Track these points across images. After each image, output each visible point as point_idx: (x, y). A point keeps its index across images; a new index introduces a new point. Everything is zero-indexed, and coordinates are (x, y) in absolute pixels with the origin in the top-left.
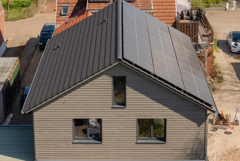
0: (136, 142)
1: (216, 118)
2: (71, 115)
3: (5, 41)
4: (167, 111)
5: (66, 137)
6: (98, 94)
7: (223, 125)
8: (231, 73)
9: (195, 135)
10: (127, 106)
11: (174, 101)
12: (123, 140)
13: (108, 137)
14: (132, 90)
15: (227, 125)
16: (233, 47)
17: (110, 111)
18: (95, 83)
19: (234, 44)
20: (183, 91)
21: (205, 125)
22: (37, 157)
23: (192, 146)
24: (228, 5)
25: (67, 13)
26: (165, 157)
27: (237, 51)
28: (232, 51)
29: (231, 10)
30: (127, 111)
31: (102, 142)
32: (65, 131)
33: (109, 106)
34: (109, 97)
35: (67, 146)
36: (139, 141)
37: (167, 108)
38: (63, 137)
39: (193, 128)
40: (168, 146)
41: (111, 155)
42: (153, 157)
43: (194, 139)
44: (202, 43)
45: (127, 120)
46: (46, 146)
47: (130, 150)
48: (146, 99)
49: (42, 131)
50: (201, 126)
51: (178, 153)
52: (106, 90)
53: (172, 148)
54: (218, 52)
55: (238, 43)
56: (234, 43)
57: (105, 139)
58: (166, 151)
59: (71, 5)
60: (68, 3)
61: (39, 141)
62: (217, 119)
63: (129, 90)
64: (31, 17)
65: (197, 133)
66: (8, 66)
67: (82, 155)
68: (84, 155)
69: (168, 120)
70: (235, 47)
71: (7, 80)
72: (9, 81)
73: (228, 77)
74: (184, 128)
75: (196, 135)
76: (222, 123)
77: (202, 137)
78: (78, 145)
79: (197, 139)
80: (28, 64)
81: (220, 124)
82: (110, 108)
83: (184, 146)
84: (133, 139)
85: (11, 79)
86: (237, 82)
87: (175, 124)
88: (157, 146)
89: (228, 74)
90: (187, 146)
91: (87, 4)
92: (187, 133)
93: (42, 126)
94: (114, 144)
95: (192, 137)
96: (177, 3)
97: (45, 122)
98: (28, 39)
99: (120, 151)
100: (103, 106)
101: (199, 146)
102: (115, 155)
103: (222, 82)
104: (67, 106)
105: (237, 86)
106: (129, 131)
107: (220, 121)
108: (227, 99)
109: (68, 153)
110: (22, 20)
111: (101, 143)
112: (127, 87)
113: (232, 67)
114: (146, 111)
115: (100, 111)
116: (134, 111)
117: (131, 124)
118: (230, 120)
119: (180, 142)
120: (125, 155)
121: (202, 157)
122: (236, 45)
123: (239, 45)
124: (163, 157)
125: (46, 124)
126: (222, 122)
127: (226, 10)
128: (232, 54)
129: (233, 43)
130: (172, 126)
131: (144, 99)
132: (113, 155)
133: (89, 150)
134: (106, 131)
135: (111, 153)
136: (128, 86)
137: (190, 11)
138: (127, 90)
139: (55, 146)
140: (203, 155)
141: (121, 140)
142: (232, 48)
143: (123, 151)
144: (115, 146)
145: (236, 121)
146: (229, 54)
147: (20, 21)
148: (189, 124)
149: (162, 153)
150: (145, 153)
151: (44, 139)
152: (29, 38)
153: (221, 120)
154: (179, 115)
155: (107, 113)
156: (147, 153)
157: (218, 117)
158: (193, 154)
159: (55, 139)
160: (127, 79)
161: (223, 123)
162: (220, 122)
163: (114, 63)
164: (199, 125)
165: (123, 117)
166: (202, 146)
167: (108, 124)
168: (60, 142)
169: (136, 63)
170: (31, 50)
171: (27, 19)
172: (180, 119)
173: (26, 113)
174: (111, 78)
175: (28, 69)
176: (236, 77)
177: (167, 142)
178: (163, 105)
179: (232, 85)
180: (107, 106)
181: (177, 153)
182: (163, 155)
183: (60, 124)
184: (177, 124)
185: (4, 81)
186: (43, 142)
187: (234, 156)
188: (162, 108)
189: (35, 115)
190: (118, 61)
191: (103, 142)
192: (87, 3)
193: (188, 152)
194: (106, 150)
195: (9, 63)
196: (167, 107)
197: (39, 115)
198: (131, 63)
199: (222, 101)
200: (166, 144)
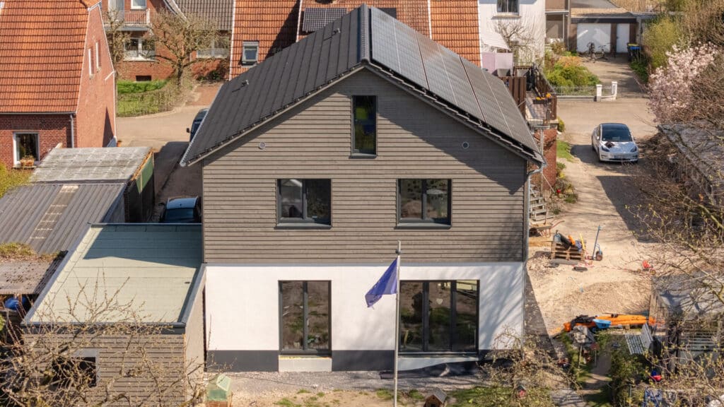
0: (394, 225)
1: (558, 245)
2: (274, 172)
3: (115, 140)
4: (452, 163)
5: (263, 216)
6: (325, 131)
7: (571, 258)
8: (596, 190)
9: (504, 211)
10: (379, 154)
11: (465, 145)
12: (371, 220)
13: (343, 216)
14: (389, 122)
15: (579, 259)
16: (603, 149)
17: (347, 163)
18: (320, 108)
19: (606, 145)
20: (482, 122)
21: (523, 192)
22: (206, 256)
23: (499, 234)
24: (601, 88)
25: (254, 58)
26: (450, 256)
27: (610, 157)
28: (601, 159)
29: (607, 99)
30: (379, 163)
31: (330, 224)
32: (262, 203)
33: (345, 154)
34: (345, 136)
35: (263, 234)
36: (399, 225)
37: (454, 159)
38: (258, 216)
39: (501, 198)
40: (456, 233)
41: (348, 252)
42: (427, 256)
43: (503, 220)
44: (532, 120)
45: (378, 181)
46: (225, 234)
47: (384, 242)
48: (413, 140)
49: (217, 203)
50: (516, 194)
51: (475, 247)
52: (340, 122)
53: (463, 238)
54: (572, 162)
55: (614, 143)
56: (605, 142)
57: (337, 220)
58: (451, 242)
59: (262, 44)
60: (257, 41)
61: (212, 225)
62: (559, 247)
63: (382, 122)
64: (167, 110)
65: (509, 207)
66: (131, 158)
67: (292, 251)
68: (296, 252)
69: (454, 181)
70: (607, 151)
71: (132, 176)
72: (135, 180)
73: (589, 196)
74: (485, 198)
75: (508, 212)
76: (568, 256)
77: (519, 216)
78: (285, 233)
79: (509, 220)
80: (168, 180)
81: (564, 258)
82: (347, 158)
83: (484, 233)
84: (389, 220)
85: (139, 179)
86: (606, 204)
87: (468, 189)
88: (435, 234)
89: (589, 192)
90: (490, 233)
91: (298, 36)
92: (490, 207)
93: (219, 194)
94: (354, 229)
95: (501, 216)
96: (482, 42)
97: (224, 185)
98: (164, 143)
99: (363, 243)
100: (332, 154)
101: (513, 233)
102: (355, 251)
103: (574, 202)
104: (267, 154)
105: (605, 209)
106: (382, 203)
107: (564, 252)
108: (583, 225)
109: (267, 247)
110: (147, 116)
111: (329, 228)
112: (379, 117)
113: (598, 183)
114: (413, 163)
115: (328, 163)
116: (392, 163)
117: (385, 190)
118: (584, 248)
119: (477, 225)
120: (374, 251)
121: (518, 256)
122: (609, 146)
123: (615, 147)
124: (445, 256)
125: (226, 189)
126: (568, 252)
127: (595, 99)
128: (601, 165)
129: (603, 143)
130: (461, 194)
131: (409, 140)
132: (351, 251)
133: (307, 243)
134: (338, 203)
135: (348, 247)
136: (381, 116)
137: (512, 71)
138: (379, 122)
139: (241, 234)
140: (520, 251)
141: (367, 220)
142: (602, 152)
143: (372, 243)
144: (355, 233)
145: (598, 253)
146: (595, 165)
147: (142, 117)
148: (494, 189)
149: (443, 247)
150: (412, 247)
151: (222, 220)
152: (166, 143)
153: (566, 249)
154: (475, 171)
155: (340, 167)
156: (416, 247)
157: (560, 243)
158: (503, 249)
159: (242, 221)
160: (380, 102)
161: (570, 254)
162: (566, 254)
163: (356, 67)
164: (512, 193)
165: (371, 176)
166: (518, 234)
167: (343, 190)
168: (252, 225)
169: (395, 69)
170: (173, 160)
171: (157, 115)
172: (478, 181)
173: (189, 165)
174: (349, 100)
175: (168, 187)
176: (605, 196)
177: (454, 225)
178: (445, 152)
179: (596, 207)
180: (342, 154)
181: (472, 247)
182: (446, 251)
183: (251, 190)
184: (472, 189)
185: (127, 176)
186: (220, 225)
187: (586, 295)
188: (444, 158)
189: (205, 172)
190: (362, 65)
191: (334, 225)
192: (296, 35)
193: (493, 247)
194: (338, 243)
195: (133, 155)
196: (454, 156)
197: (213, 172)
198: (387, 69)
199: (572, 228)
200: (451, 230)
